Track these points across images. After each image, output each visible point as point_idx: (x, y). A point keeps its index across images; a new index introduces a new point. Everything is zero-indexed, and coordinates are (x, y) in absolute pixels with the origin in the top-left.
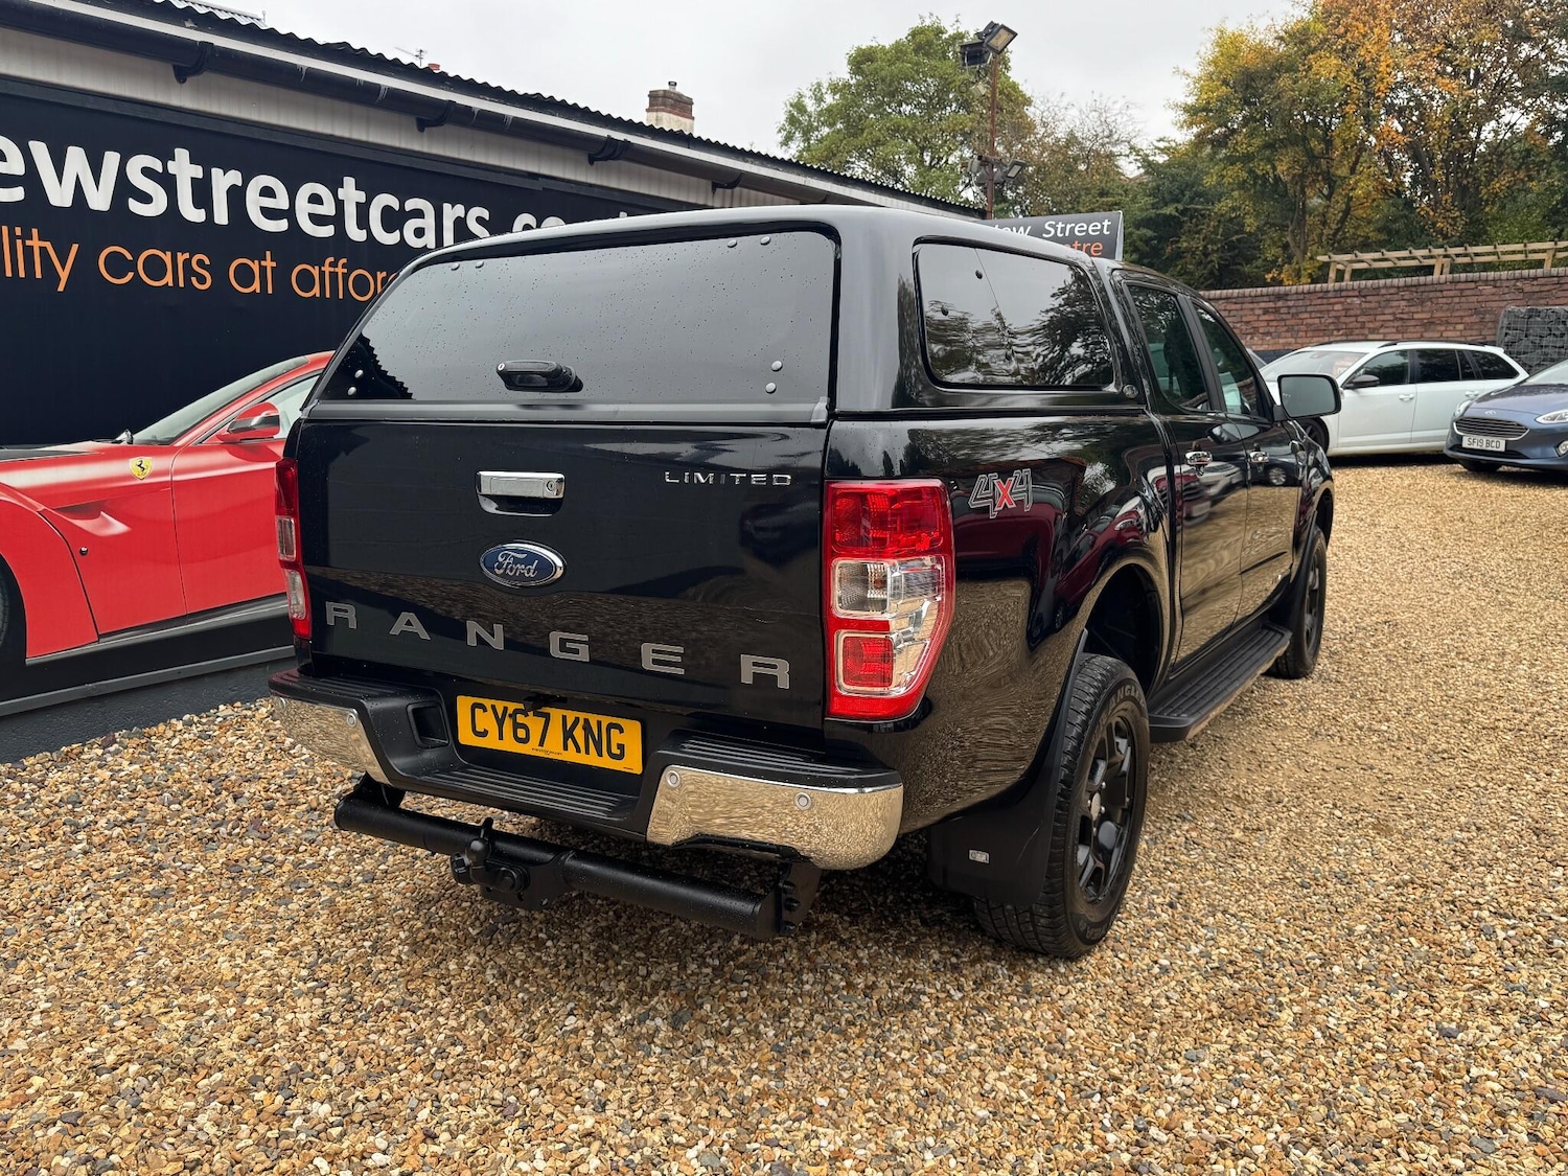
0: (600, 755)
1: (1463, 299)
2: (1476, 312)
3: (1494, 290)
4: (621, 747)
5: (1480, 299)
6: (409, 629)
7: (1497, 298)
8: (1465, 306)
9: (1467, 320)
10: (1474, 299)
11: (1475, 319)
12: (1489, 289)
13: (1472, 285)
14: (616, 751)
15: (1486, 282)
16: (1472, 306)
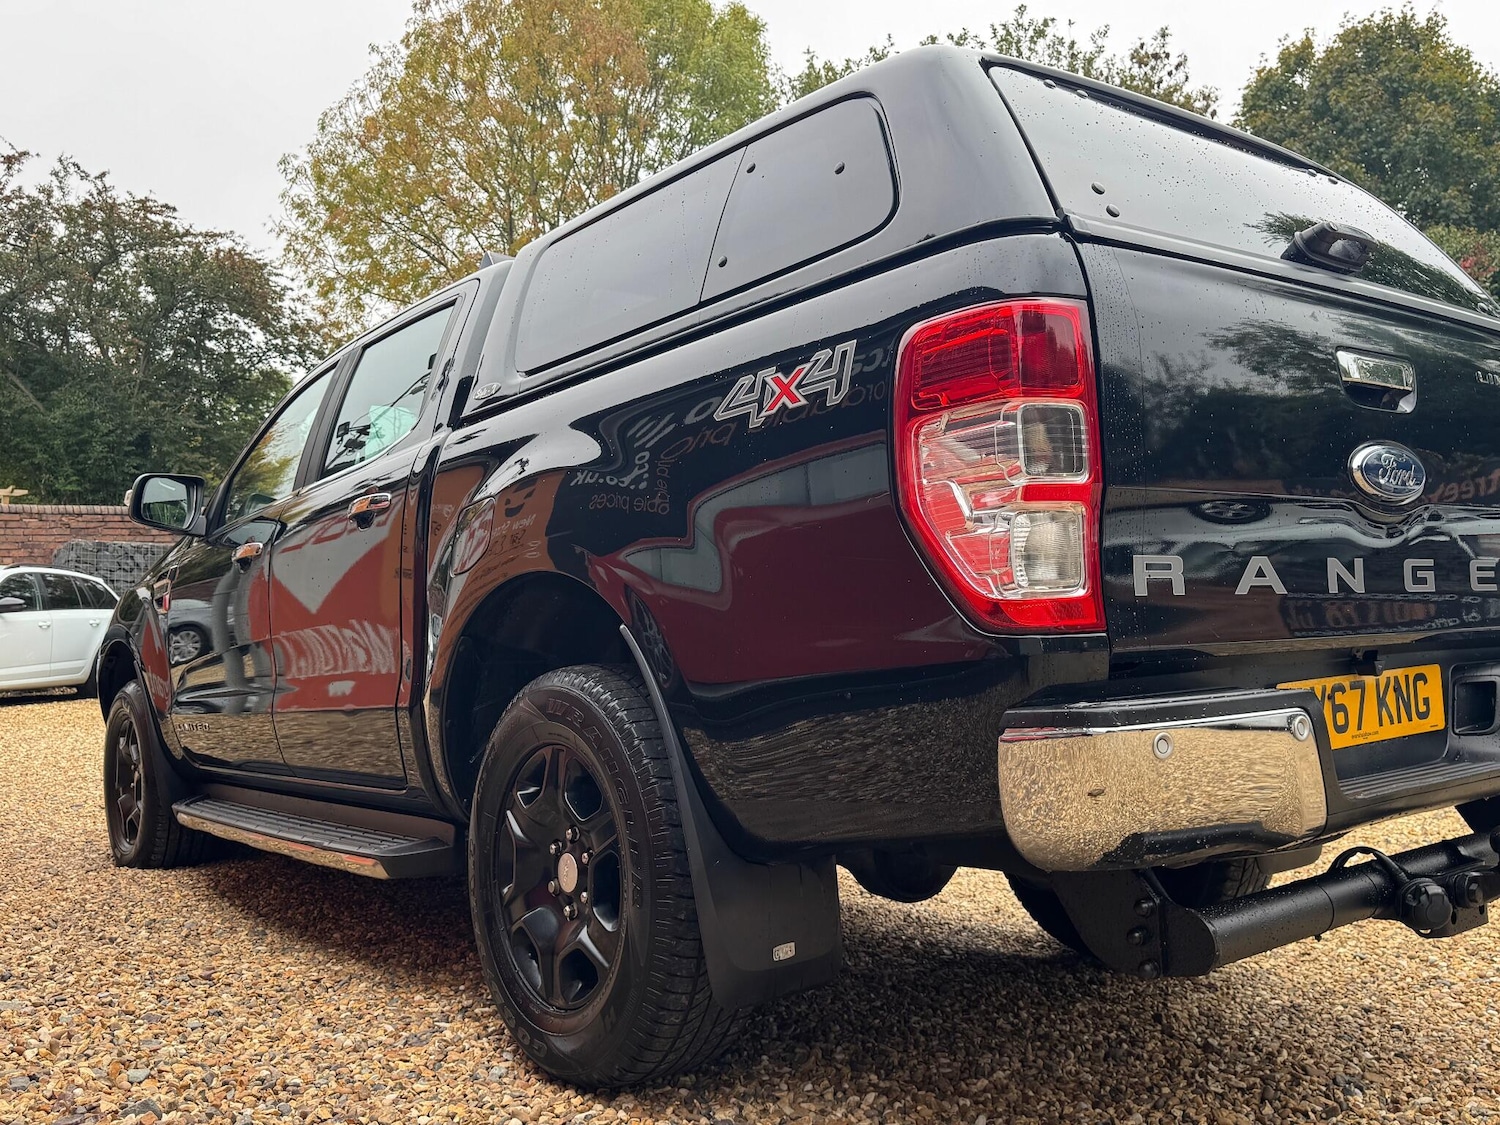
0: (1410, 720)
1: (8, 531)
2: (24, 545)
3: (41, 523)
4: (1426, 701)
5: (27, 532)
6: (1260, 582)
7: (44, 532)
8: (10, 538)
9: (13, 553)
10: (21, 531)
11: (22, 553)
12: (34, 523)
13: (17, 517)
14: (1422, 709)
15: (31, 514)
16: (19, 539)
